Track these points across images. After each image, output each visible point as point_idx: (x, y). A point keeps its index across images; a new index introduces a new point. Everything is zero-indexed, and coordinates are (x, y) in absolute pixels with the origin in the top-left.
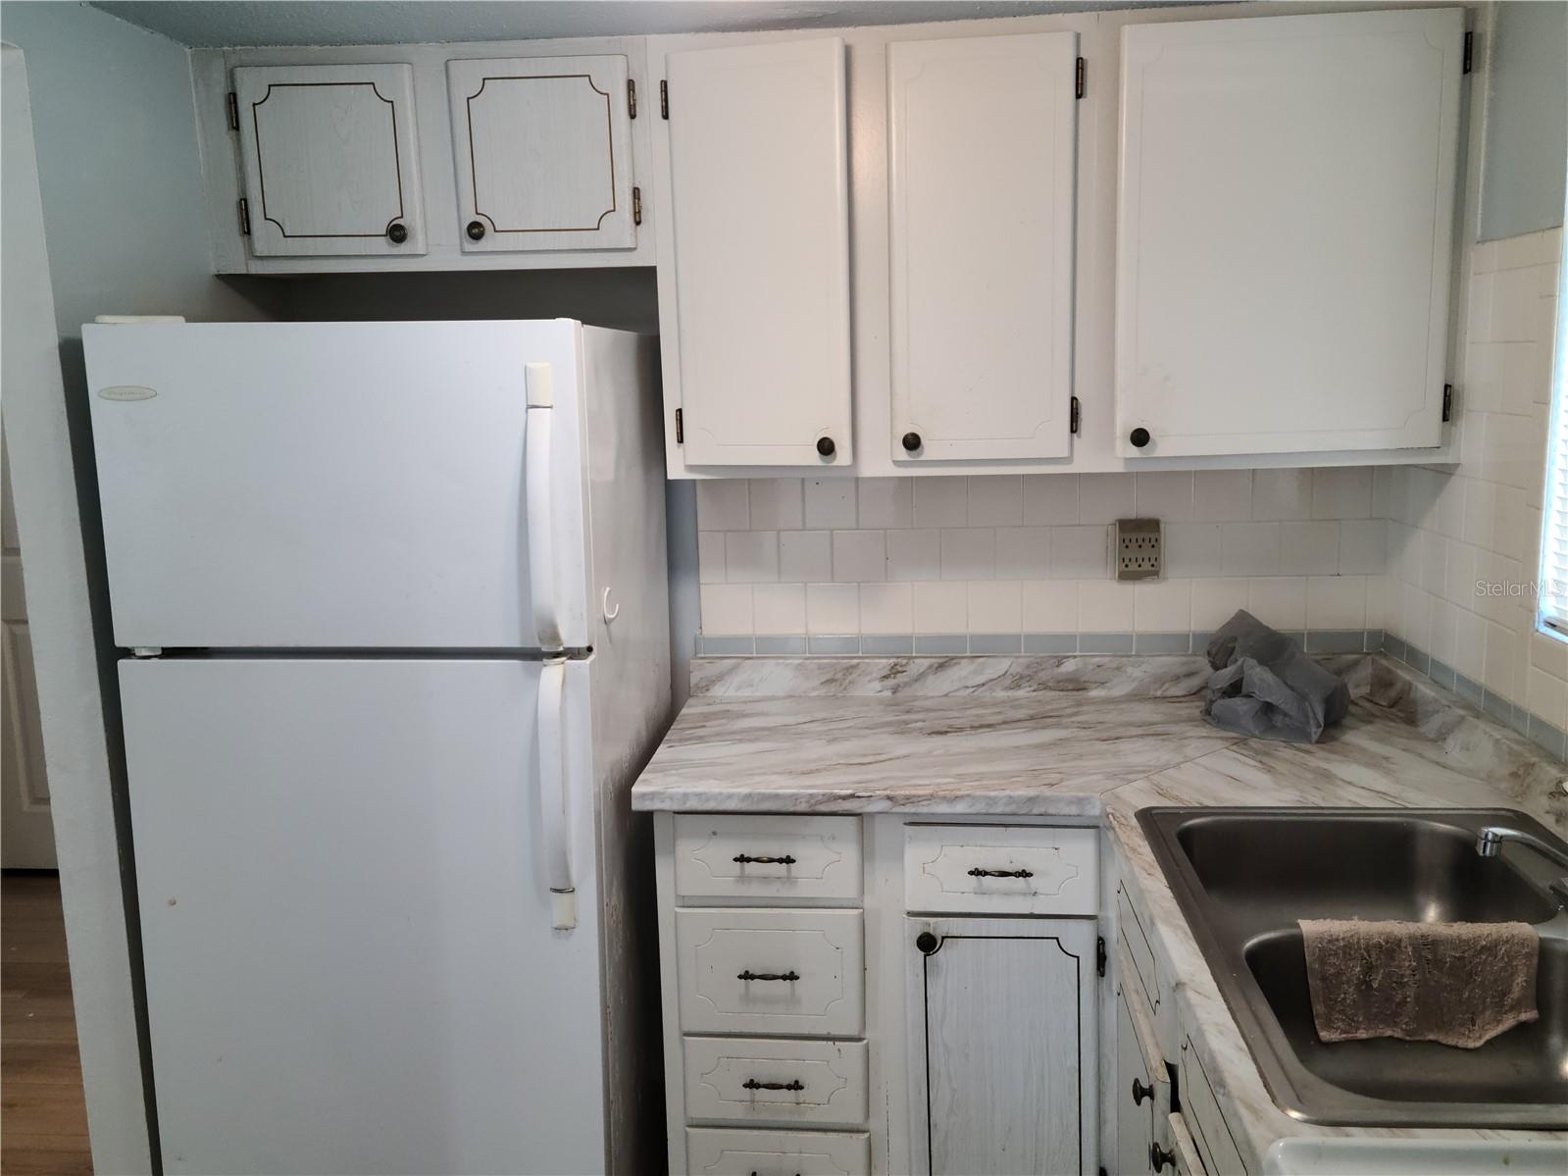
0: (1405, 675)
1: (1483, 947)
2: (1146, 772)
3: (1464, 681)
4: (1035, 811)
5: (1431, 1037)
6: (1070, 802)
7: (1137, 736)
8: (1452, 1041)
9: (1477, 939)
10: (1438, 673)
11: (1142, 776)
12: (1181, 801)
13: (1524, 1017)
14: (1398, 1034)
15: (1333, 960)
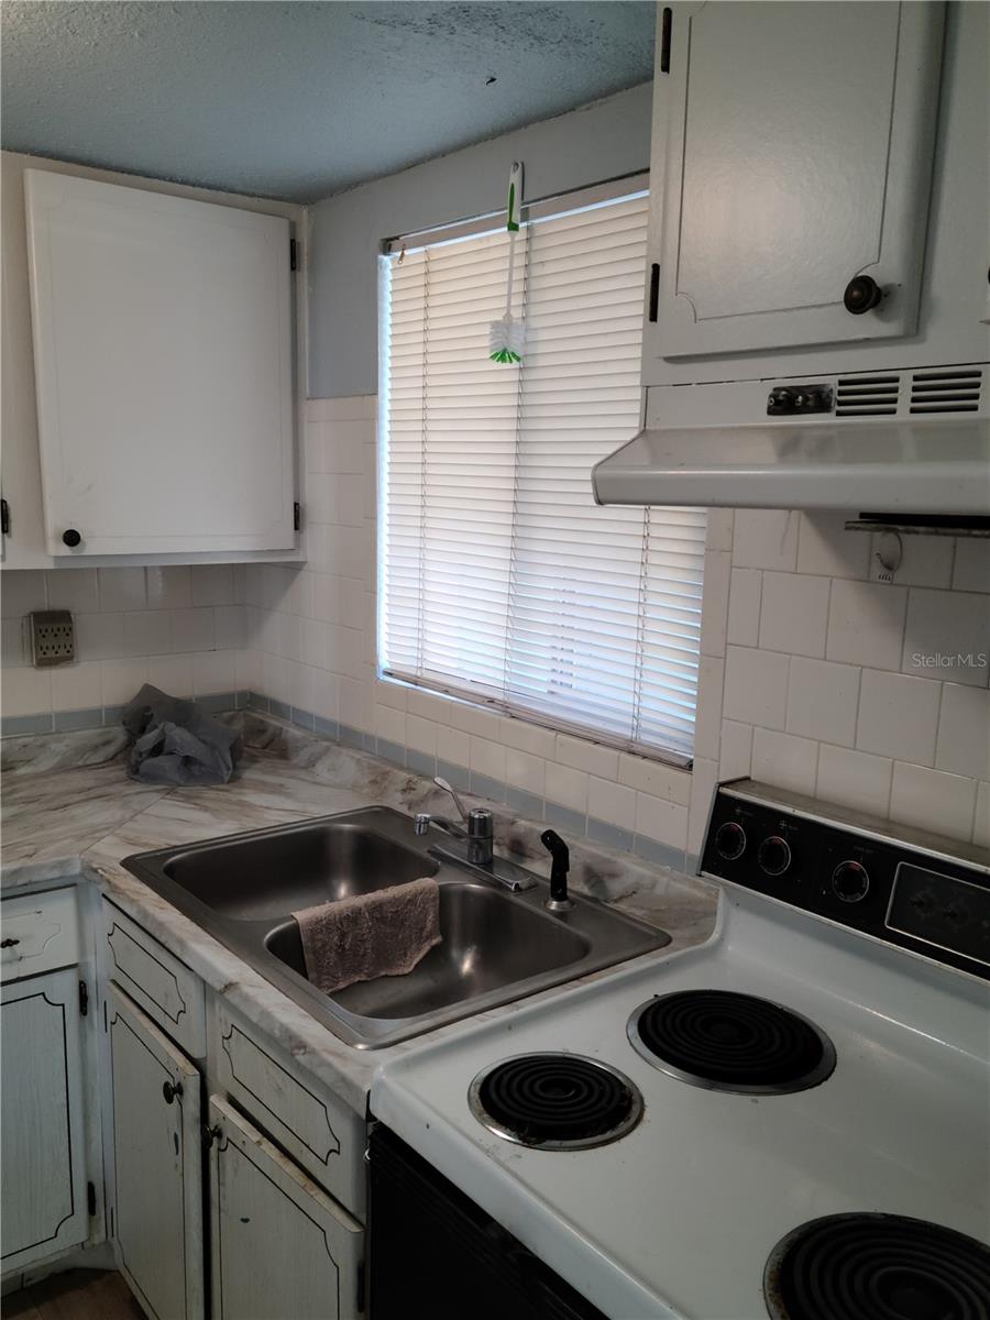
0: (274, 722)
1: (409, 900)
2: (109, 828)
3: (322, 721)
4: (20, 882)
5: (383, 973)
6: (53, 867)
7: (78, 802)
8: (394, 973)
9: (404, 896)
10: (301, 718)
11: (107, 832)
12: (152, 845)
13: (434, 942)
14: (364, 978)
15: (320, 936)
